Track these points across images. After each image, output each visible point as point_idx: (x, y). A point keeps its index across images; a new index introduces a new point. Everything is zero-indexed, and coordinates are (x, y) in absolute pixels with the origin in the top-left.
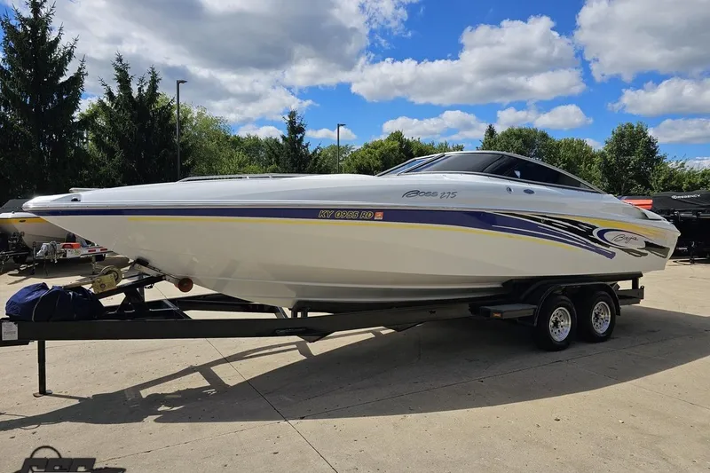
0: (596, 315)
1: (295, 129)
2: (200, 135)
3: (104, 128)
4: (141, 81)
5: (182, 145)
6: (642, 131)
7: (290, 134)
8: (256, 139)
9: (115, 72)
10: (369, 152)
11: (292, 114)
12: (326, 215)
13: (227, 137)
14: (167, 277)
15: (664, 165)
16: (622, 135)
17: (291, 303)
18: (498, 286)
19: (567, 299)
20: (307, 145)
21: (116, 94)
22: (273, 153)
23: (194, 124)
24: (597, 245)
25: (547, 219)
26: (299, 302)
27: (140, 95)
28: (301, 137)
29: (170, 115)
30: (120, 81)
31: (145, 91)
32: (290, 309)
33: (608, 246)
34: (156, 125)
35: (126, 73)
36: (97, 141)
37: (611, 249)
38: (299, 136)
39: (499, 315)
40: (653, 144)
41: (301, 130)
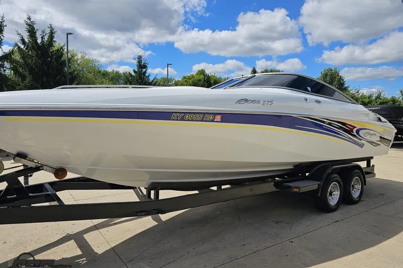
0: (353, 186)
1: (142, 66)
2: (83, 69)
3: (19, 62)
4: (43, 32)
5: (71, 74)
6: (337, 73)
7: (138, 69)
8: (117, 72)
9: (27, 26)
10: (186, 81)
11: (140, 58)
12: (177, 117)
13: (100, 72)
14: (45, 167)
15: (349, 92)
16: (326, 75)
17: (147, 185)
18: (292, 167)
19: (338, 176)
20: (149, 76)
21: (26, 40)
22: (128, 80)
23: (79, 62)
24: (355, 139)
25: (329, 121)
26: (153, 183)
27: (42, 41)
28: (145, 71)
29: (62, 54)
30: (29, 31)
31: (46, 39)
32: (145, 188)
33: (361, 140)
34: (53, 60)
35: (33, 27)
36: (14, 69)
37: (363, 142)
38: (144, 70)
39: (298, 190)
40: (343, 80)
41: (145, 67)
